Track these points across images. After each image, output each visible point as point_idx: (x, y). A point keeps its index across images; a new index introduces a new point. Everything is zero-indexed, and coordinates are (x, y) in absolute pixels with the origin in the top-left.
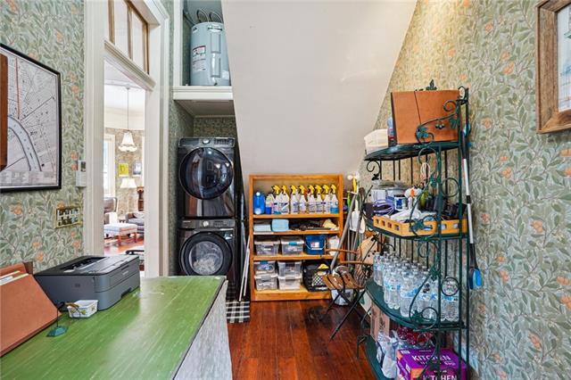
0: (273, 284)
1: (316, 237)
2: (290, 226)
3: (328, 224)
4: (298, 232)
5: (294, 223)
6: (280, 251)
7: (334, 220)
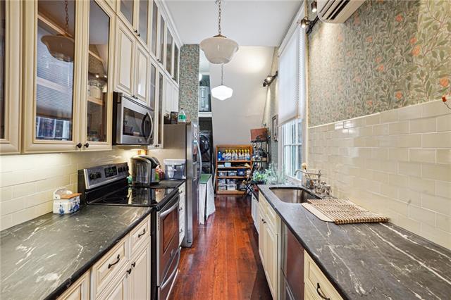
0: (225, 188)
1: (241, 170)
2: (232, 165)
3: (247, 165)
4: (234, 167)
5: (233, 164)
6: (228, 175)
7: (249, 163)
